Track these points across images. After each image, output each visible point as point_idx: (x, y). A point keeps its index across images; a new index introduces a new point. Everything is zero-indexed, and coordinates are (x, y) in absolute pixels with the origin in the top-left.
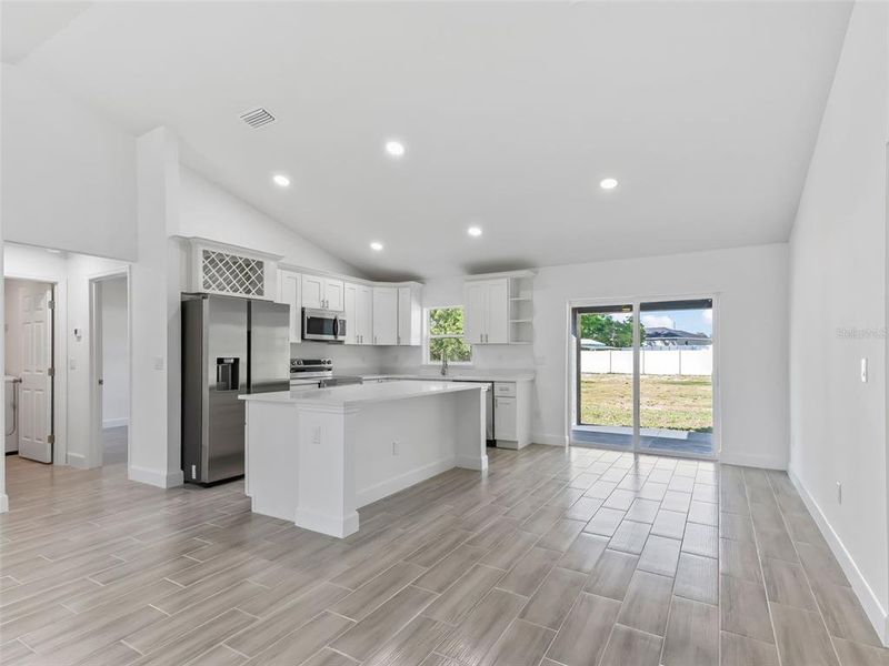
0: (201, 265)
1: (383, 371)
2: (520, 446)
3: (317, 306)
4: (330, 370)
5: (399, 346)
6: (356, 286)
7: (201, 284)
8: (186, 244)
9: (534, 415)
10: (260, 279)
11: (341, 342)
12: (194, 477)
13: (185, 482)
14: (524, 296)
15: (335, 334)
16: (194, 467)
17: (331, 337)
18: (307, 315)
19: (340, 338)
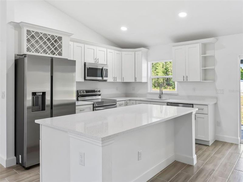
0: (25, 39)
1: (127, 95)
2: (210, 144)
3: (92, 61)
4: (100, 95)
5: (135, 83)
6: (112, 51)
7: (25, 49)
8: (18, 26)
9: (217, 124)
10: (60, 46)
11: (105, 81)
12: (20, 162)
13: (17, 163)
14: (209, 53)
15: (102, 76)
16: (20, 156)
17: (100, 78)
18: (87, 66)
19: (105, 79)
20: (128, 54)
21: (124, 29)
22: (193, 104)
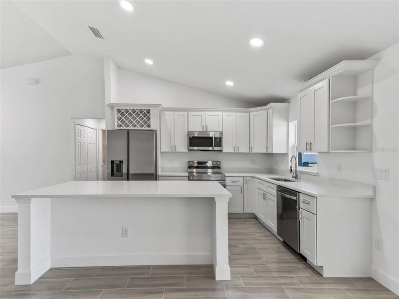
0: (116, 116)
6: (233, 114)
7: (116, 126)
10: (149, 118)
15: (212, 146)
17: (210, 148)
18: (190, 136)
19: (216, 148)
20: (258, 114)
21: (230, 83)
22: (299, 192)
